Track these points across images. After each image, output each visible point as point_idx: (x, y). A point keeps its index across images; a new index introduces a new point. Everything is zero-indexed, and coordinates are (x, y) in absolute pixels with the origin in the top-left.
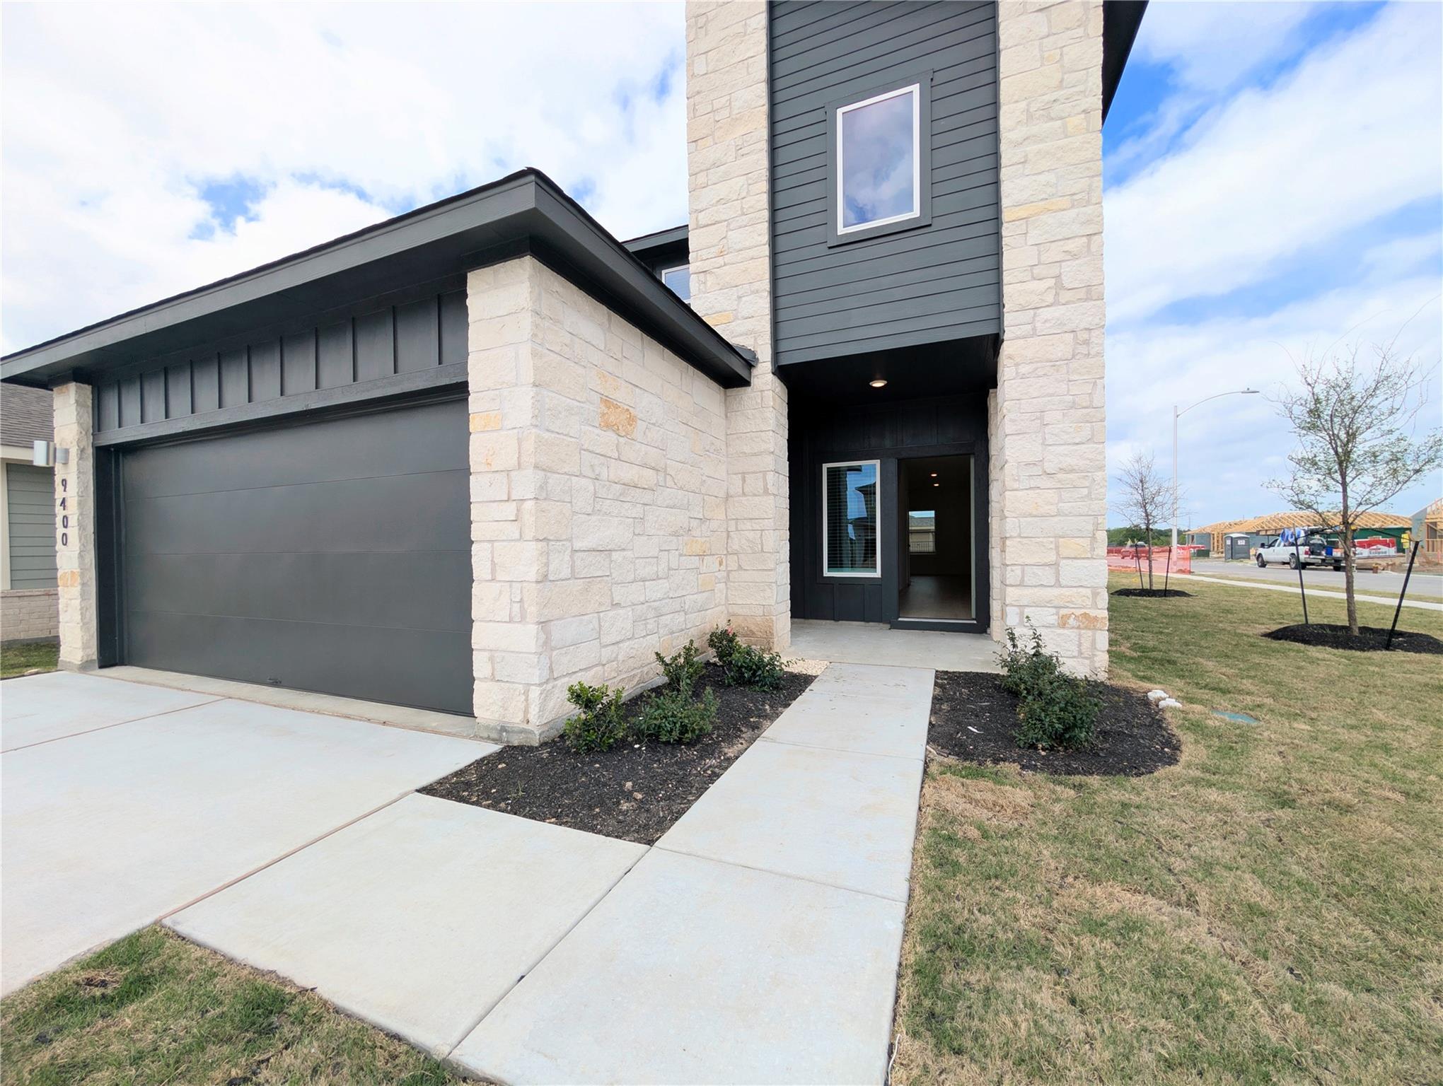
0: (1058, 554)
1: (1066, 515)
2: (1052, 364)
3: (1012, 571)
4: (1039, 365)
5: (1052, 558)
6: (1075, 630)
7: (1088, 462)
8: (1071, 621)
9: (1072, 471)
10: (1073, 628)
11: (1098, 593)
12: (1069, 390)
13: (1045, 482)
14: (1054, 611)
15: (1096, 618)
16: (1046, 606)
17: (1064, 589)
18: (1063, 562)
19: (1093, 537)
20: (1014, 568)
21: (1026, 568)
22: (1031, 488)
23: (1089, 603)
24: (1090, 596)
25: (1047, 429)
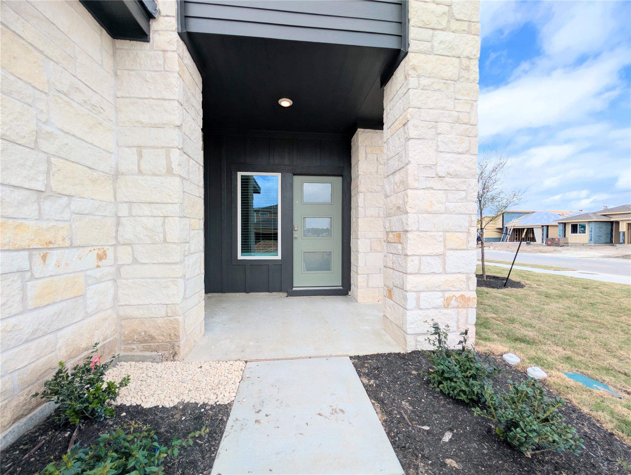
0: (445, 246)
1: (451, 213)
2: (444, 81)
3: (412, 261)
4: (435, 80)
5: (439, 249)
6: (455, 310)
7: (466, 169)
8: (453, 303)
9: (456, 176)
10: (454, 307)
11: (470, 278)
12: (455, 107)
13: (437, 184)
14: (440, 294)
15: (469, 299)
16: (436, 291)
17: (449, 275)
18: (448, 253)
19: (468, 232)
20: (413, 258)
21: (422, 258)
22: (427, 188)
23: (464, 286)
24: (465, 281)
25: (440, 138)
